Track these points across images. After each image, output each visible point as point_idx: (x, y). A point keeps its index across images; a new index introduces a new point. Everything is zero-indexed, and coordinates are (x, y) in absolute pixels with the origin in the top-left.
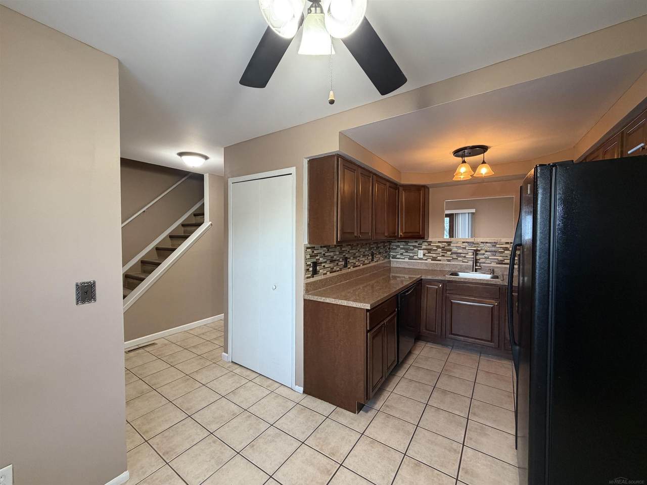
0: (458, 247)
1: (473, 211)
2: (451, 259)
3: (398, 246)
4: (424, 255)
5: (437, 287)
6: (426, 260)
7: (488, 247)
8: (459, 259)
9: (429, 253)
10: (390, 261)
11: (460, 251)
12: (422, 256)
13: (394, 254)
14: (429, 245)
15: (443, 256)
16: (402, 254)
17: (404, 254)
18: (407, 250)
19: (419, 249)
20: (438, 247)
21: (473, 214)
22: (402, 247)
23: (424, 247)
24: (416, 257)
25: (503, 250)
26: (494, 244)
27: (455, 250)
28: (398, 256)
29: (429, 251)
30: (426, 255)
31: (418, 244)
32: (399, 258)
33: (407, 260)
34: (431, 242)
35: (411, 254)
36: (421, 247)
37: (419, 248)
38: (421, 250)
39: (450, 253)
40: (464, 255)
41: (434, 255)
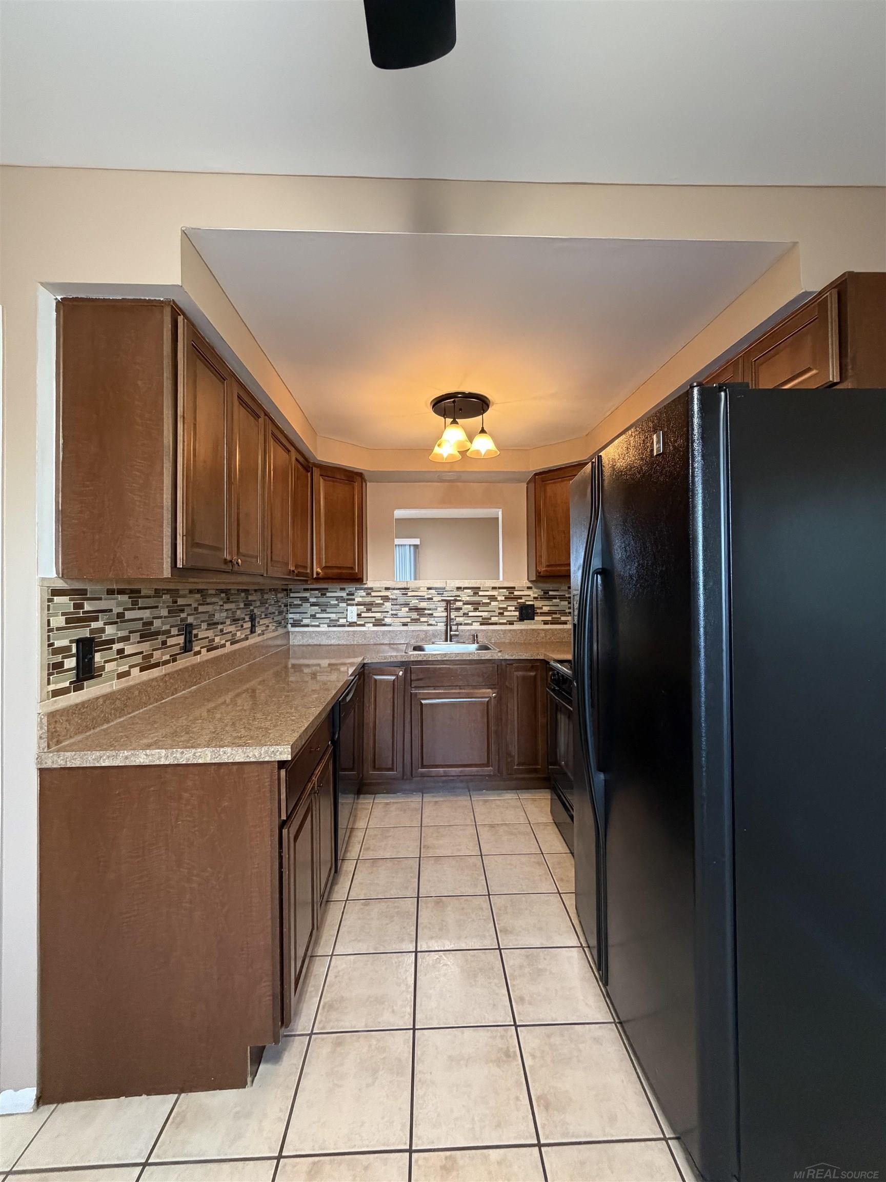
0: (422, 599)
1: (417, 541)
2: (409, 620)
3: (305, 600)
4: (359, 615)
5: (393, 678)
6: (363, 625)
7: (466, 596)
8: (422, 619)
9: (369, 610)
10: (288, 632)
11: (423, 605)
12: (355, 619)
13: (297, 617)
14: (369, 594)
15: (395, 616)
16: (313, 616)
17: (318, 616)
18: (324, 608)
19: (348, 605)
20: (386, 599)
21: (416, 546)
22: (313, 600)
23: (358, 599)
24: (342, 621)
25: (488, 601)
26: (476, 590)
27: (414, 602)
28: (306, 621)
29: (369, 606)
30: (363, 615)
31: (348, 595)
32: (307, 626)
33: (324, 628)
34: (371, 589)
35: (333, 616)
36: (354, 600)
37: (349, 602)
38: (352, 605)
39: (407, 609)
40: (430, 612)
41: (378, 615)
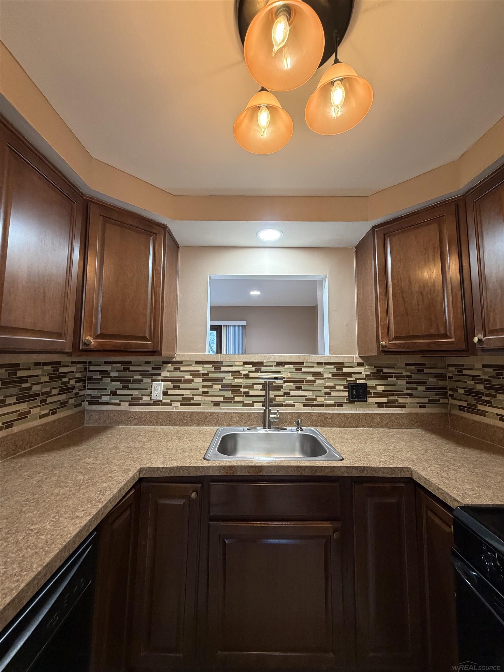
1: (244, 323)
2: (221, 399)
3: (106, 374)
4: (165, 393)
5: (181, 502)
6: (170, 404)
7: (287, 372)
9: (176, 387)
10: (83, 412)
12: (160, 397)
13: (95, 393)
14: (177, 369)
15: (205, 394)
16: (113, 393)
17: (119, 392)
18: (126, 382)
19: (153, 380)
20: (196, 374)
21: (243, 327)
22: (114, 374)
23: (165, 374)
24: (146, 399)
25: (313, 379)
28: (105, 399)
29: (176, 383)
30: (170, 392)
31: (153, 369)
32: (106, 404)
33: (124, 407)
34: (181, 362)
35: (136, 393)
36: (160, 375)
37: (154, 377)
38: (158, 381)
39: (219, 386)
41: (187, 393)
